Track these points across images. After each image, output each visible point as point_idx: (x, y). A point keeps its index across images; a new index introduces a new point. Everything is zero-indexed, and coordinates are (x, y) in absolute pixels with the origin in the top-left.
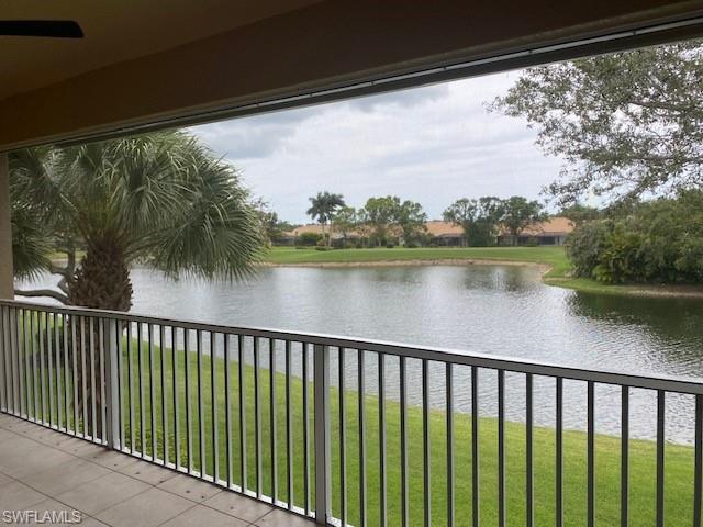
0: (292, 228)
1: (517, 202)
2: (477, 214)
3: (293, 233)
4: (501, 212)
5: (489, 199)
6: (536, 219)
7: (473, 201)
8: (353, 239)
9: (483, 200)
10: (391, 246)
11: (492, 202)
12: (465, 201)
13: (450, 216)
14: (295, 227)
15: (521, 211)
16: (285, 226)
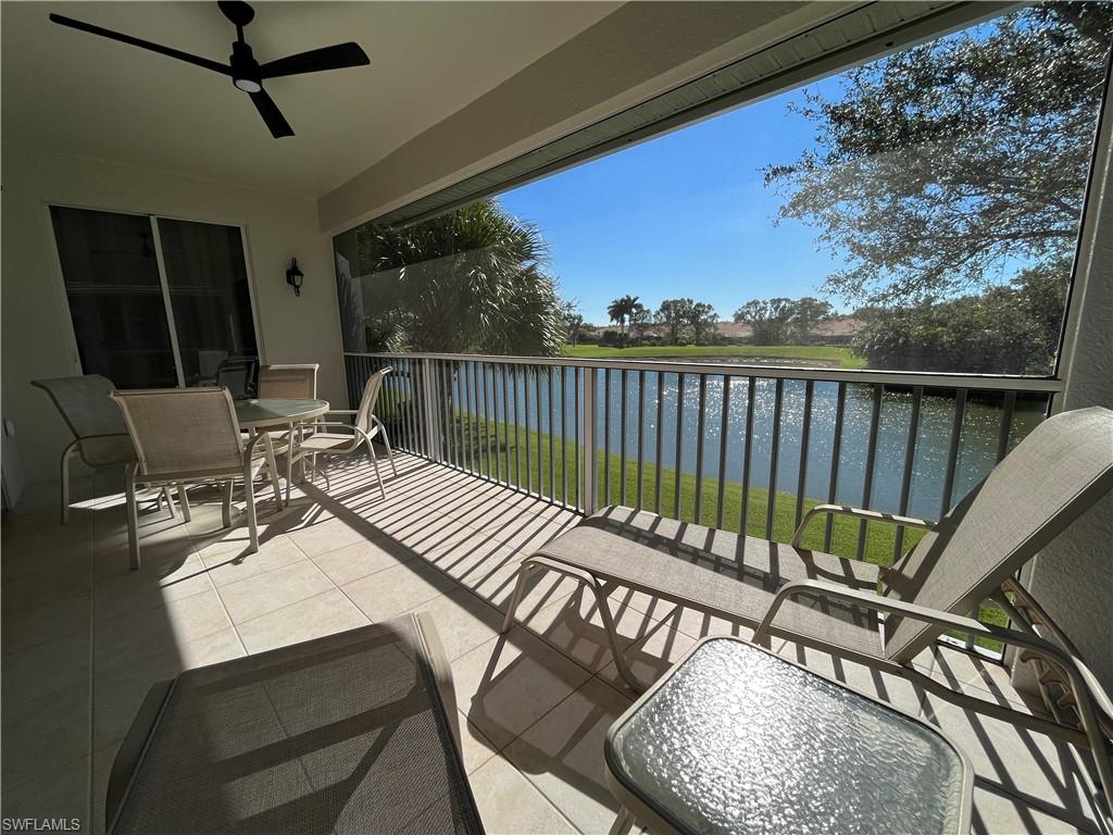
0: (595, 329)
1: (807, 303)
2: (767, 315)
3: (596, 333)
4: (791, 311)
5: (779, 301)
6: (827, 319)
7: (765, 303)
8: (649, 338)
9: (773, 301)
10: (683, 345)
11: (783, 303)
12: (755, 303)
13: (739, 317)
14: (599, 328)
15: (810, 311)
16: (589, 327)
